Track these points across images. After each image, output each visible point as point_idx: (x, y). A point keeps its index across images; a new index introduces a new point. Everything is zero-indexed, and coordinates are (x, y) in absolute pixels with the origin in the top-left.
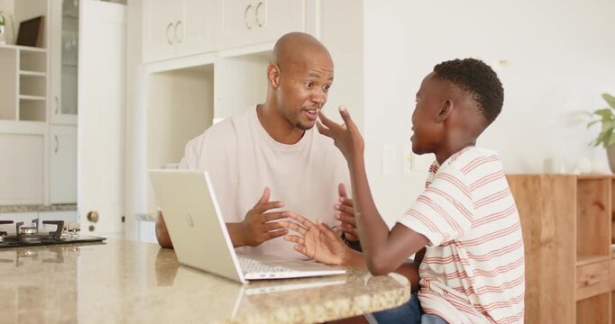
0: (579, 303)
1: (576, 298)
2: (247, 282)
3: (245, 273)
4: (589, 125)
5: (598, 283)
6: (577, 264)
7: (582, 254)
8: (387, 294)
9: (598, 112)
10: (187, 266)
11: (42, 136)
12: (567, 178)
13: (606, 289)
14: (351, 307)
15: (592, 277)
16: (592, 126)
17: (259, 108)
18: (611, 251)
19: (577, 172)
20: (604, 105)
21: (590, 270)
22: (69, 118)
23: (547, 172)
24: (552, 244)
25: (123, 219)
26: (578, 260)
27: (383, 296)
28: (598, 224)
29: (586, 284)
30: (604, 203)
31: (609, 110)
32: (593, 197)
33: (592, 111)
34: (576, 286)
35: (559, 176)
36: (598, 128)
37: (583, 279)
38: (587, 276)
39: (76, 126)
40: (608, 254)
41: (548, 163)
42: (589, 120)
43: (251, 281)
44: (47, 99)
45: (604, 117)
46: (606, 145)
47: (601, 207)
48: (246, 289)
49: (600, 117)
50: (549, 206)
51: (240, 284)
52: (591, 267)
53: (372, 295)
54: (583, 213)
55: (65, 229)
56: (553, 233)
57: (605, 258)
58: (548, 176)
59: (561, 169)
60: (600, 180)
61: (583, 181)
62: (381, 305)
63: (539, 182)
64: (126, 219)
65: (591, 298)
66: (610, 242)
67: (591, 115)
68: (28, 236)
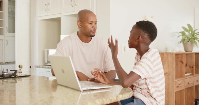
0: (176, 92)
1: (175, 91)
2: (83, 91)
3: (82, 88)
4: (178, 37)
5: (181, 86)
6: (175, 80)
7: (177, 77)
8: (127, 94)
9: (181, 32)
10: (61, 85)
11: (2, 40)
12: (172, 54)
13: (184, 88)
14: (117, 99)
15: (180, 84)
16: (179, 37)
17: (78, 33)
18: (185, 76)
19: (175, 52)
20: (183, 30)
21: (179, 82)
22: (11, 34)
23: (166, 52)
24: (168, 74)
25: (30, 67)
26: (176, 79)
27: (126, 95)
28: (181, 68)
29: (178, 87)
30: (183, 61)
31: (184, 32)
32: (179, 59)
33: (179, 32)
34: (175, 87)
35: (170, 53)
36: (181, 38)
37: (177, 85)
38: (178, 84)
39: (15, 36)
40: (184, 77)
41: (166, 49)
42: (178, 35)
43: (84, 90)
44: (4, 28)
45: (183, 34)
46: (183, 43)
47: (182, 63)
48: (83, 93)
49: (181, 34)
50: (167, 62)
51: (80, 91)
52: (179, 81)
53: (122, 95)
54: (177, 64)
55: (17, 72)
56: (168, 71)
57: (184, 78)
58: (166, 53)
59: (170, 51)
60: (182, 54)
61: (177, 55)
62: (125, 98)
63: (164, 55)
64: (31, 67)
65: (179, 91)
66: (185, 73)
67: (178, 33)
68: (5, 75)
